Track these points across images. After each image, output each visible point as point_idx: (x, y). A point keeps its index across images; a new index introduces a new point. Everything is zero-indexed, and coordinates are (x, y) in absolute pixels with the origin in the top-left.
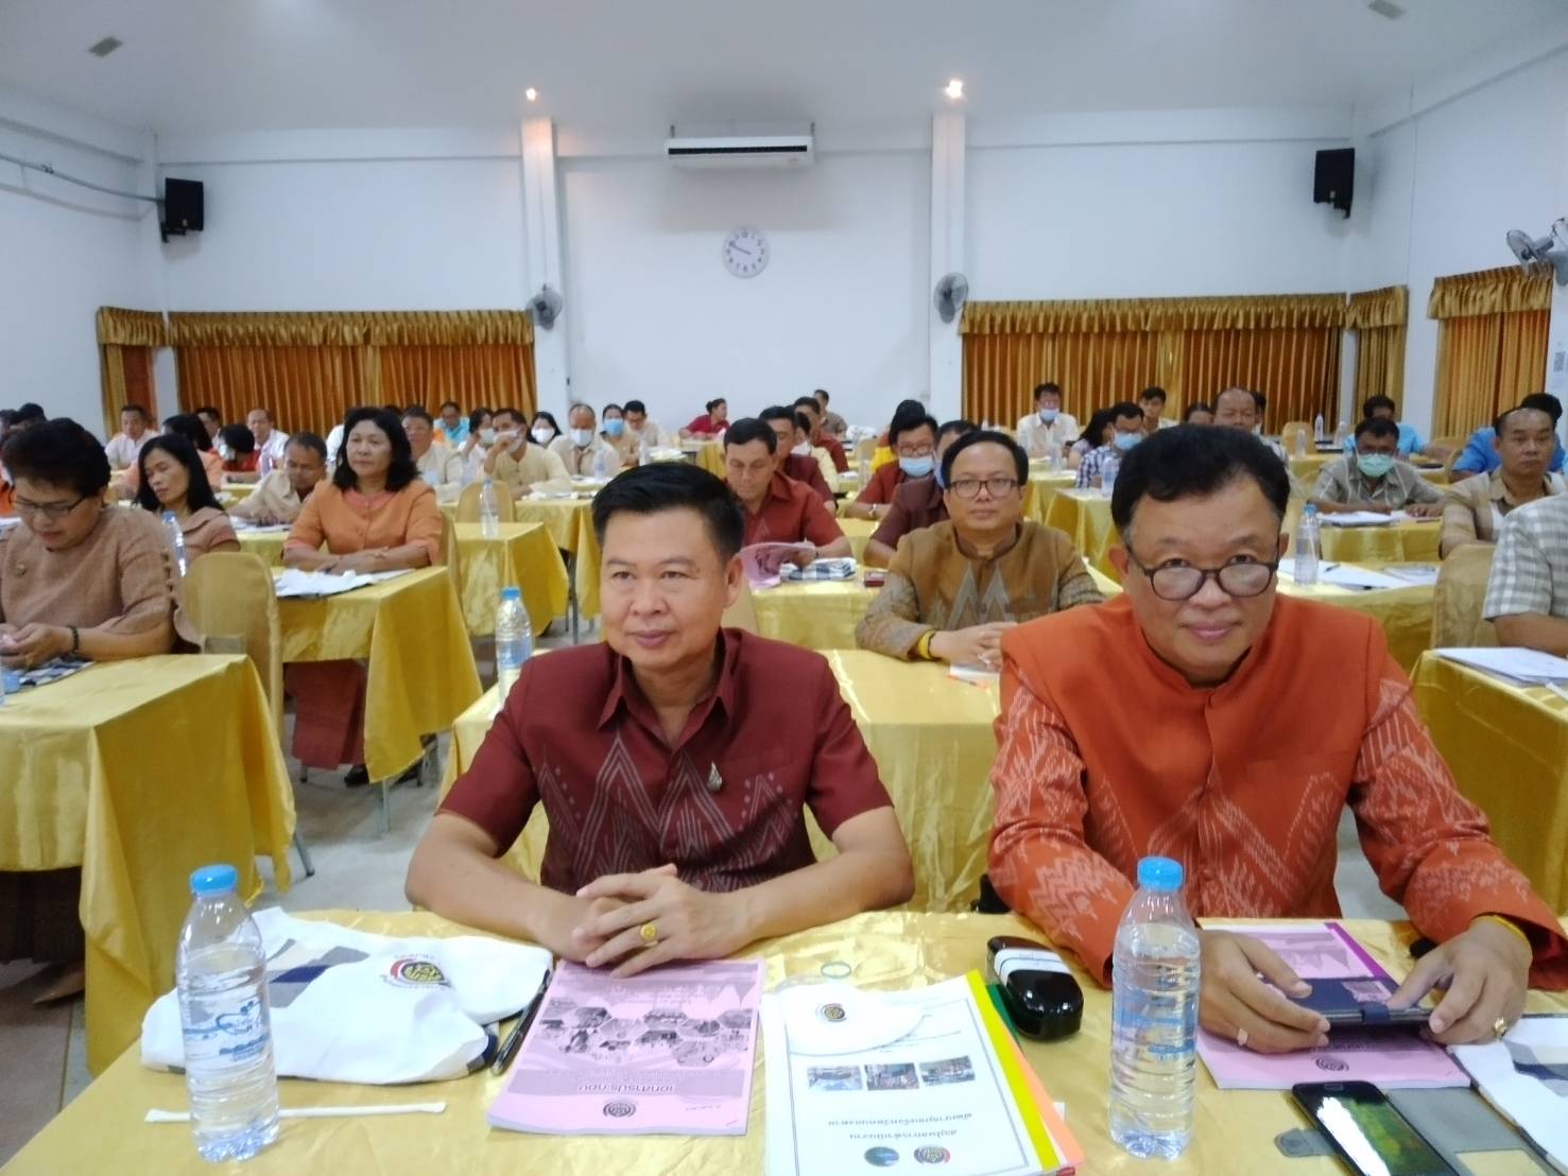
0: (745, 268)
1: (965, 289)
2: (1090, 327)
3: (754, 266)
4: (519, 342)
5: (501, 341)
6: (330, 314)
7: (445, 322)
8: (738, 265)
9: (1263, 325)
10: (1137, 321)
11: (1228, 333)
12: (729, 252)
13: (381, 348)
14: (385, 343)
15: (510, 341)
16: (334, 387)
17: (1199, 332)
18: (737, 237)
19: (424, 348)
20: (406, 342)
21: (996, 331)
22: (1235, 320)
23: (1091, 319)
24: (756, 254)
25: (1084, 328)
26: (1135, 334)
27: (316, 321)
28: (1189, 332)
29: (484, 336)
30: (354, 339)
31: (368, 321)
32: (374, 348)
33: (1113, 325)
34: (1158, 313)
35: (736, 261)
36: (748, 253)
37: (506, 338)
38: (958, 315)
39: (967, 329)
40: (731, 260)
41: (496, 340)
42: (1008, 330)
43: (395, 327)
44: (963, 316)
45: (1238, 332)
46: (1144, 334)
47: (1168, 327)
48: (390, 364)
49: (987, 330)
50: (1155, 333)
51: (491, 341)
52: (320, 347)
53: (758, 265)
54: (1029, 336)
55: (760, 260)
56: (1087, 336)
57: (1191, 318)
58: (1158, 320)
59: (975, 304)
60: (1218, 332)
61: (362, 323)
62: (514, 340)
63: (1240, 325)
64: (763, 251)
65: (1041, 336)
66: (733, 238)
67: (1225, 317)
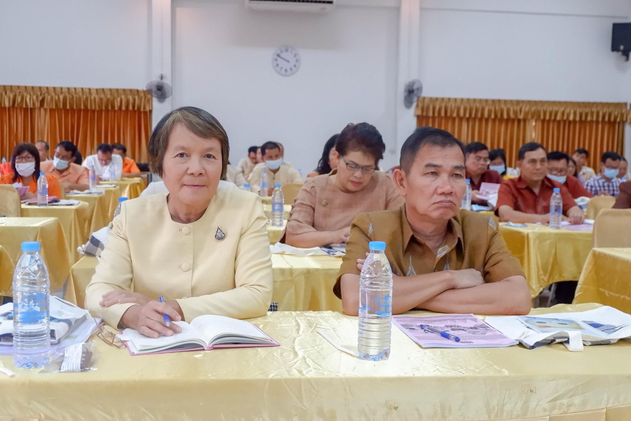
0: (286, 70)
1: (420, 89)
2: (489, 115)
3: (291, 69)
4: (142, 110)
5: (131, 108)
6: (18, 87)
7: (94, 95)
8: (282, 68)
9: (583, 118)
10: (515, 113)
11: (565, 122)
12: (276, 60)
13: (51, 110)
14: (54, 107)
15: (136, 108)
16: (17, 134)
17: (549, 121)
18: (282, 52)
19: (79, 111)
20: (68, 107)
21: (436, 114)
22: (568, 115)
23: (490, 112)
24: (293, 62)
25: (486, 115)
26: (513, 120)
27: (8, 92)
28: (543, 121)
29: (119, 104)
30: (34, 104)
31: (43, 93)
32: (46, 110)
33: (502, 115)
34: (527, 109)
35: (280, 65)
36: (288, 62)
37: (134, 107)
38: (414, 105)
39: (419, 113)
40: (277, 65)
41: (127, 107)
42: (443, 114)
43: (61, 97)
44: (417, 106)
45: (570, 122)
46: (519, 121)
47: (532, 117)
48: (55, 121)
49: (431, 114)
50: (525, 120)
51: (124, 108)
52: (9, 108)
53: (294, 69)
54: (454, 119)
55: (295, 66)
56: (487, 120)
57: (545, 113)
58: (526, 114)
59: (424, 98)
60: (559, 122)
61: (39, 94)
62: (139, 108)
63: (571, 118)
64: (297, 61)
65: (461, 119)
66: (279, 52)
67: (563, 113)
